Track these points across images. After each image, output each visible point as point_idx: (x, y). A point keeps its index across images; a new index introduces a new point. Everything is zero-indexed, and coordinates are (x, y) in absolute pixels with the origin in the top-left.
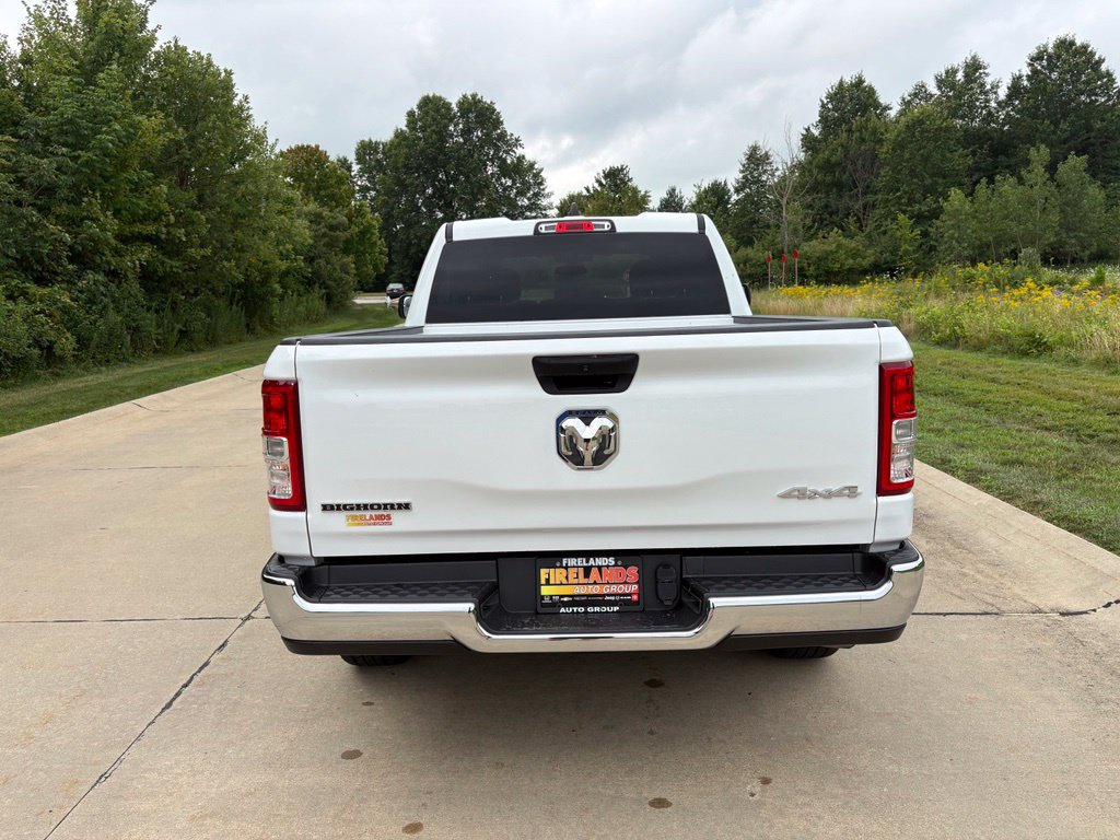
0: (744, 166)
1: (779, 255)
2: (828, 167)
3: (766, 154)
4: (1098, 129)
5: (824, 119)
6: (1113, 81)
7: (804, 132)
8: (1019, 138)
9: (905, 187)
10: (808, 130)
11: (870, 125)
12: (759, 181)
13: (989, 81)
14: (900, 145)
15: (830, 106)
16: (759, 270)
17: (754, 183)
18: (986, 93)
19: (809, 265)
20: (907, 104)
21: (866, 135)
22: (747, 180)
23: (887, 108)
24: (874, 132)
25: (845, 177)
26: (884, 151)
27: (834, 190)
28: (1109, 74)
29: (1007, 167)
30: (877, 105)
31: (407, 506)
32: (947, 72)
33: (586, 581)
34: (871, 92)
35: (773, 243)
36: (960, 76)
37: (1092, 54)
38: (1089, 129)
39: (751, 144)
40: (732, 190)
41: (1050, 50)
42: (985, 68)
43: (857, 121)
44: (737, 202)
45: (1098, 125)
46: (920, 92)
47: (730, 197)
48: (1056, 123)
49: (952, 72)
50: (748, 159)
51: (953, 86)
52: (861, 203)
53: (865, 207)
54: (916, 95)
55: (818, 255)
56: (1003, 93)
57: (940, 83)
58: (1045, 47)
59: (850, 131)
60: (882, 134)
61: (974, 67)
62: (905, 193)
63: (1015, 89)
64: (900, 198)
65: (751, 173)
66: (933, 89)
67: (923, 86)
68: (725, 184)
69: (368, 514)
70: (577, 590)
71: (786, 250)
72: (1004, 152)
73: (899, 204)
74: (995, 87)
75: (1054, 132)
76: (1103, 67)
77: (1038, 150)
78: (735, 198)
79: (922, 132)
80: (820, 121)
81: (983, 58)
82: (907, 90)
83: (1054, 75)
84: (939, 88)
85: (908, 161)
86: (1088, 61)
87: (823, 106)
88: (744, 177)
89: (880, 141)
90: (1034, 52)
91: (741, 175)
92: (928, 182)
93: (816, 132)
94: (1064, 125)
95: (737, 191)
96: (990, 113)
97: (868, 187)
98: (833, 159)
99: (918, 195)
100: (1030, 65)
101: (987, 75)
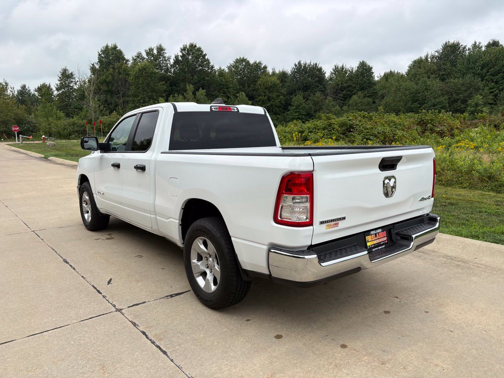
0: (60, 78)
1: (90, 122)
2: (105, 82)
3: (71, 74)
4: (207, 80)
5: (100, 61)
6: (209, 63)
7: (92, 66)
8: (180, 80)
9: (141, 96)
10: (93, 65)
11: (123, 67)
12: (69, 86)
13: (166, 55)
14: (137, 77)
15: (103, 55)
16: (81, 129)
17: (67, 87)
18: (166, 61)
19: (105, 127)
20: (134, 60)
21: (122, 71)
22: (63, 85)
23: (127, 61)
24: (125, 70)
25: (113, 88)
26: (130, 79)
27: (109, 94)
28: (208, 60)
29: (176, 91)
30: (124, 59)
31: (344, 218)
32: (149, 49)
33: (375, 238)
34: (120, 52)
35: (86, 117)
36: (155, 52)
37: (202, 52)
38: (204, 79)
39: (63, 67)
40: (54, 89)
41: (188, 47)
42: (164, 50)
43: (117, 65)
44: (58, 95)
45: (207, 78)
46: (139, 56)
47: (53, 92)
48: (193, 76)
49: (151, 50)
50: (62, 75)
51: (153, 55)
52: (122, 100)
53: (124, 102)
54: (138, 57)
55: (108, 122)
56: (172, 61)
57: (148, 54)
58: (186, 45)
59: (113, 68)
60: (128, 71)
61: (160, 49)
62: (142, 98)
63: (177, 61)
64: (139, 100)
65: (64, 82)
66: (144, 55)
67: (141, 54)
68: (50, 86)
69: (332, 223)
70: (375, 242)
71: (93, 120)
72: (175, 85)
73: (140, 103)
74: (169, 58)
75: (192, 79)
76: (206, 57)
77: (189, 85)
78: (56, 93)
79: (146, 73)
80: (99, 62)
81: (164, 46)
82: (135, 54)
83: (190, 57)
84: (147, 56)
85: (141, 84)
86: (201, 54)
87: (99, 55)
88: (60, 83)
89: (128, 75)
90: (182, 47)
91: (59, 82)
92: (150, 94)
93: (97, 67)
94: (195, 77)
95: (58, 89)
96: (168, 69)
97: (124, 94)
98: (108, 80)
99: (147, 99)
100: (181, 52)
101: (166, 53)
